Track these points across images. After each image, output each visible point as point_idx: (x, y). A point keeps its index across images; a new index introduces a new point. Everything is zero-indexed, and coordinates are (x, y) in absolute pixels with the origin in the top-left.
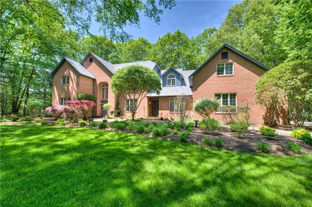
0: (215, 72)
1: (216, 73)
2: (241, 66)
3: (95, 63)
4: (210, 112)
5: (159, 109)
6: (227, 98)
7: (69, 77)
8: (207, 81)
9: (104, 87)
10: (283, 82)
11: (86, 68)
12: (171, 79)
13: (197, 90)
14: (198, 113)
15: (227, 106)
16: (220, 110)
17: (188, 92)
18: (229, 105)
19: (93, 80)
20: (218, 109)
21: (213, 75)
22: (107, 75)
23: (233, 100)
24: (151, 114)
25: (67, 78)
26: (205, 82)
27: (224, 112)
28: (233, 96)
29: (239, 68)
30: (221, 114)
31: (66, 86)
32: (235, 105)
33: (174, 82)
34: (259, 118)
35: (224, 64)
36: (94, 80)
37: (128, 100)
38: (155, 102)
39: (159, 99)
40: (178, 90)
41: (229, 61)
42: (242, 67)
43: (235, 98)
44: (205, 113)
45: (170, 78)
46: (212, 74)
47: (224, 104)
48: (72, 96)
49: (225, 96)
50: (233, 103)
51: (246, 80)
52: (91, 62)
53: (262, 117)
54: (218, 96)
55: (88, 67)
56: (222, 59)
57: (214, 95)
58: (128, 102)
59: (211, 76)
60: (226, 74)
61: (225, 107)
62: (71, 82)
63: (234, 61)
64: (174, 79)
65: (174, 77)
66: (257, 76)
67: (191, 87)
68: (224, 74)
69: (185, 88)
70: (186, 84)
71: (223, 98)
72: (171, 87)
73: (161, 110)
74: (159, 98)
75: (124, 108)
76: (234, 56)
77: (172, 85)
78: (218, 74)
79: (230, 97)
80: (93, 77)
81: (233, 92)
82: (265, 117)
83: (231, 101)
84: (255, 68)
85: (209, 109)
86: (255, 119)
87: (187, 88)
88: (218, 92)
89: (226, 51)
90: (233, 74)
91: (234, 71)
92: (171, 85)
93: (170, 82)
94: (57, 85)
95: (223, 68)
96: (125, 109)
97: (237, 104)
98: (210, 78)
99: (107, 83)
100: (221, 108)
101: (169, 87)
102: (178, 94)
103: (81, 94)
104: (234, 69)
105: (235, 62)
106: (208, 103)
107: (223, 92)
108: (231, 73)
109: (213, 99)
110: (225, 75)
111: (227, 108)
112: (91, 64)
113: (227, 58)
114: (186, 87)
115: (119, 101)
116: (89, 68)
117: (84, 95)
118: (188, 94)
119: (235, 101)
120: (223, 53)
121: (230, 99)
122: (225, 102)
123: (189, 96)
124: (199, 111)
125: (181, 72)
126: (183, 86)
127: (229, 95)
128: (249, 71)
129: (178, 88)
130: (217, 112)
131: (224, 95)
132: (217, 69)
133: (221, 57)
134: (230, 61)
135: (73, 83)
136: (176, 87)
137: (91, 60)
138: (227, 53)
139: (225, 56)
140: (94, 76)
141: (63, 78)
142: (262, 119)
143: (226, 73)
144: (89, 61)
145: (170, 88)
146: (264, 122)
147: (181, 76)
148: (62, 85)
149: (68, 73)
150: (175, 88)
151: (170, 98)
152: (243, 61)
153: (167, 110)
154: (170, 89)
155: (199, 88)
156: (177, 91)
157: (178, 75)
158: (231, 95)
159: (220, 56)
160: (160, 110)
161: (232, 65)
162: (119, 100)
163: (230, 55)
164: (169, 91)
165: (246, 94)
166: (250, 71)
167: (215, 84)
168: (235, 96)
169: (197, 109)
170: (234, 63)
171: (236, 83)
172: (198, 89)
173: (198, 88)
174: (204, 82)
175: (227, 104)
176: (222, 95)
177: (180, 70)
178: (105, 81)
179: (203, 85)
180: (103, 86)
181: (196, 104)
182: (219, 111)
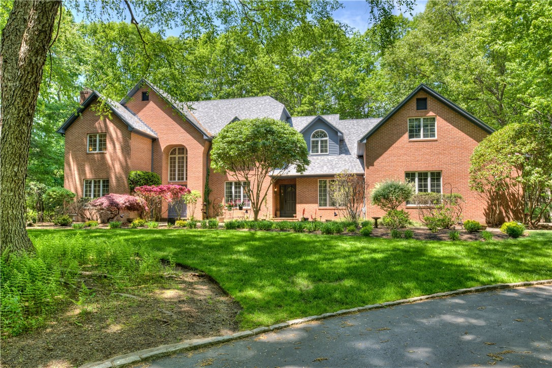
0: (405, 133)
1: (407, 135)
2: (448, 124)
3: (155, 102)
4: (397, 203)
5: (297, 201)
6: (426, 180)
7: (104, 135)
8: (391, 148)
9: (175, 154)
10: (502, 157)
11: (134, 115)
12: (319, 139)
13: (373, 166)
14: (378, 205)
15: (425, 193)
16: (414, 200)
17: (354, 168)
18: (429, 191)
19: (151, 141)
20: (410, 200)
21: (402, 138)
22: (184, 131)
23: (436, 183)
24: (278, 213)
25: (101, 136)
26: (387, 150)
27: (421, 205)
28: (436, 176)
29: (446, 128)
30: (415, 208)
31: (97, 154)
32: (439, 191)
33: (326, 147)
34: (479, 213)
35: (420, 119)
36: (154, 141)
37: (231, 184)
38: (285, 187)
39: (297, 182)
40: (334, 162)
41: (429, 115)
42: (451, 125)
43: (438, 180)
44: (390, 206)
45: (317, 137)
46: (399, 136)
47: (420, 190)
48: (113, 176)
49: (423, 176)
50: (436, 188)
51: (457, 148)
52: (146, 101)
53: (484, 211)
54: (410, 176)
55: (139, 111)
56: (417, 109)
57: (404, 175)
58: (231, 188)
59: (398, 139)
60: (424, 137)
61: (421, 196)
62: (109, 146)
63: (438, 114)
64: (326, 141)
65: (325, 136)
66: (474, 141)
67: (360, 157)
68: (420, 138)
69: (347, 159)
70: (348, 151)
71: (420, 180)
72: (319, 157)
73: (301, 203)
74: (297, 179)
75: (222, 200)
76: (438, 106)
77: (321, 152)
78: (411, 136)
79: (431, 179)
80: (152, 134)
81: (435, 168)
82: (487, 211)
83: (432, 186)
84: (471, 127)
85: (397, 199)
86: (471, 215)
87: (352, 159)
88: (411, 169)
89: (423, 96)
90: (436, 138)
91: (438, 132)
92: (319, 153)
93: (317, 146)
94: (74, 151)
95: (419, 126)
96: (223, 203)
97: (443, 190)
98: (396, 143)
99: (184, 146)
100: (415, 197)
101: (315, 157)
102: (336, 171)
103: (135, 172)
104: (437, 129)
105: (439, 116)
106: (395, 189)
107: (420, 170)
108: (433, 135)
109: (402, 182)
110: (422, 138)
111: (424, 196)
112: (146, 105)
113: (426, 109)
114: (349, 156)
115: (210, 186)
116: (140, 114)
117: (141, 173)
118: (355, 172)
119: (439, 186)
120: (418, 100)
121: (431, 181)
122: (423, 188)
123: (357, 175)
124: (380, 201)
125: (336, 122)
126: (343, 155)
127: (429, 175)
128: (462, 134)
129: (334, 158)
130: (408, 205)
131: (420, 174)
132: (410, 127)
133: (415, 107)
134: (431, 114)
135: (114, 147)
136: (330, 158)
137: (145, 98)
138: (425, 99)
139: (422, 104)
140: (152, 131)
141: (90, 137)
142: (484, 216)
143: (424, 134)
144: (141, 98)
145: (318, 159)
146: (486, 220)
147: (339, 134)
148: (88, 152)
149: (103, 125)
150: (328, 159)
151: (318, 180)
152: (452, 115)
153: (313, 203)
154: (318, 161)
155: (378, 161)
156: (331, 165)
157: (334, 132)
158: (432, 174)
159: (414, 104)
160: (299, 203)
161: (435, 121)
162: (210, 183)
163: (430, 102)
164: (316, 166)
165: (458, 172)
166: (464, 134)
167: (405, 154)
168: (440, 176)
169: (377, 199)
170: (438, 118)
171: (441, 153)
172: (375, 164)
173: (376, 162)
174: (385, 151)
175: (426, 191)
176: (417, 175)
177: (334, 119)
178: (180, 143)
179: (385, 155)
180: (171, 154)
181: (376, 191)
182: (412, 204)
